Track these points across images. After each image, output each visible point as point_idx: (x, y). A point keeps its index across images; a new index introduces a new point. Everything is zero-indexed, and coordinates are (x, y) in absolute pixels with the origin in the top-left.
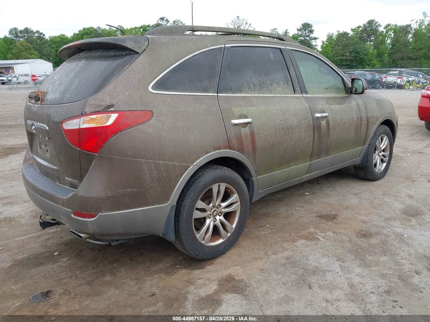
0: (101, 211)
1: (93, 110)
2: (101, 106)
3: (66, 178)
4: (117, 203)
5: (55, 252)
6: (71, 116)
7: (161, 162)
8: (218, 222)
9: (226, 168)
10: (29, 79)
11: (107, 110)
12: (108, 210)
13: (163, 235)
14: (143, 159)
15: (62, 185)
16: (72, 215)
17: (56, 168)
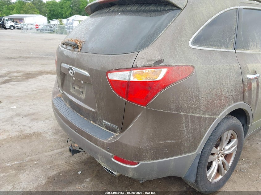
0: (143, 160)
1: (144, 64)
2: (152, 60)
3: (104, 121)
4: (158, 153)
5: (79, 171)
6: (120, 68)
7: (196, 115)
8: (220, 163)
9: (235, 118)
10: (34, 27)
11: (158, 64)
12: (149, 160)
13: (185, 177)
14: (183, 112)
15: (97, 125)
16: (113, 159)
17: (93, 110)
